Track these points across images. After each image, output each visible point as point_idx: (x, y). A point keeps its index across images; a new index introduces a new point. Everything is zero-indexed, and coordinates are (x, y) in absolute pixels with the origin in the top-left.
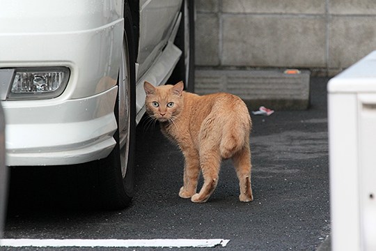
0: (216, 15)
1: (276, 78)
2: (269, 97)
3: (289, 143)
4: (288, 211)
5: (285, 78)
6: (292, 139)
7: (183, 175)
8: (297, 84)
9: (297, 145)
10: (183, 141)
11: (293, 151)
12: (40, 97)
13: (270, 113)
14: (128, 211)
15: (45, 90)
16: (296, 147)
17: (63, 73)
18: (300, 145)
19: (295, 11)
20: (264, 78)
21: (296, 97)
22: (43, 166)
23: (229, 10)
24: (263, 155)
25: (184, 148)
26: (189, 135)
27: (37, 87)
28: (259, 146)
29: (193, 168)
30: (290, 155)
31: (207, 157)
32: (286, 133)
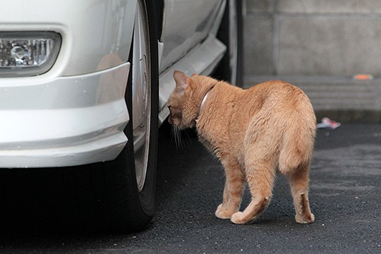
0: (271, 17)
1: (342, 84)
2: (335, 108)
3: (360, 157)
4: (362, 234)
5: (354, 84)
6: (364, 153)
7: (222, 191)
8: (369, 91)
9: (370, 160)
10: (221, 146)
11: (365, 166)
12: (20, 73)
13: (335, 125)
14: (145, 234)
15: (27, 64)
16: (369, 162)
17: (52, 42)
18: (375, 159)
19: (365, 11)
20: (328, 84)
21: (368, 107)
22: (24, 169)
23: (287, 10)
24: (327, 170)
25: (223, 155)
26: (227, 138)
27: (17, 60)
28: (322, 160)
29: (234, 181)
30: (361, 171)
31: (257, 168)
32: (356, 147)
